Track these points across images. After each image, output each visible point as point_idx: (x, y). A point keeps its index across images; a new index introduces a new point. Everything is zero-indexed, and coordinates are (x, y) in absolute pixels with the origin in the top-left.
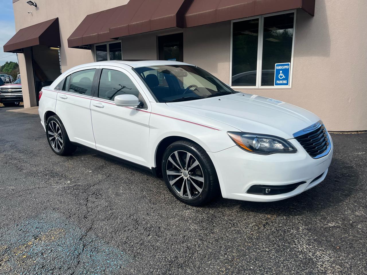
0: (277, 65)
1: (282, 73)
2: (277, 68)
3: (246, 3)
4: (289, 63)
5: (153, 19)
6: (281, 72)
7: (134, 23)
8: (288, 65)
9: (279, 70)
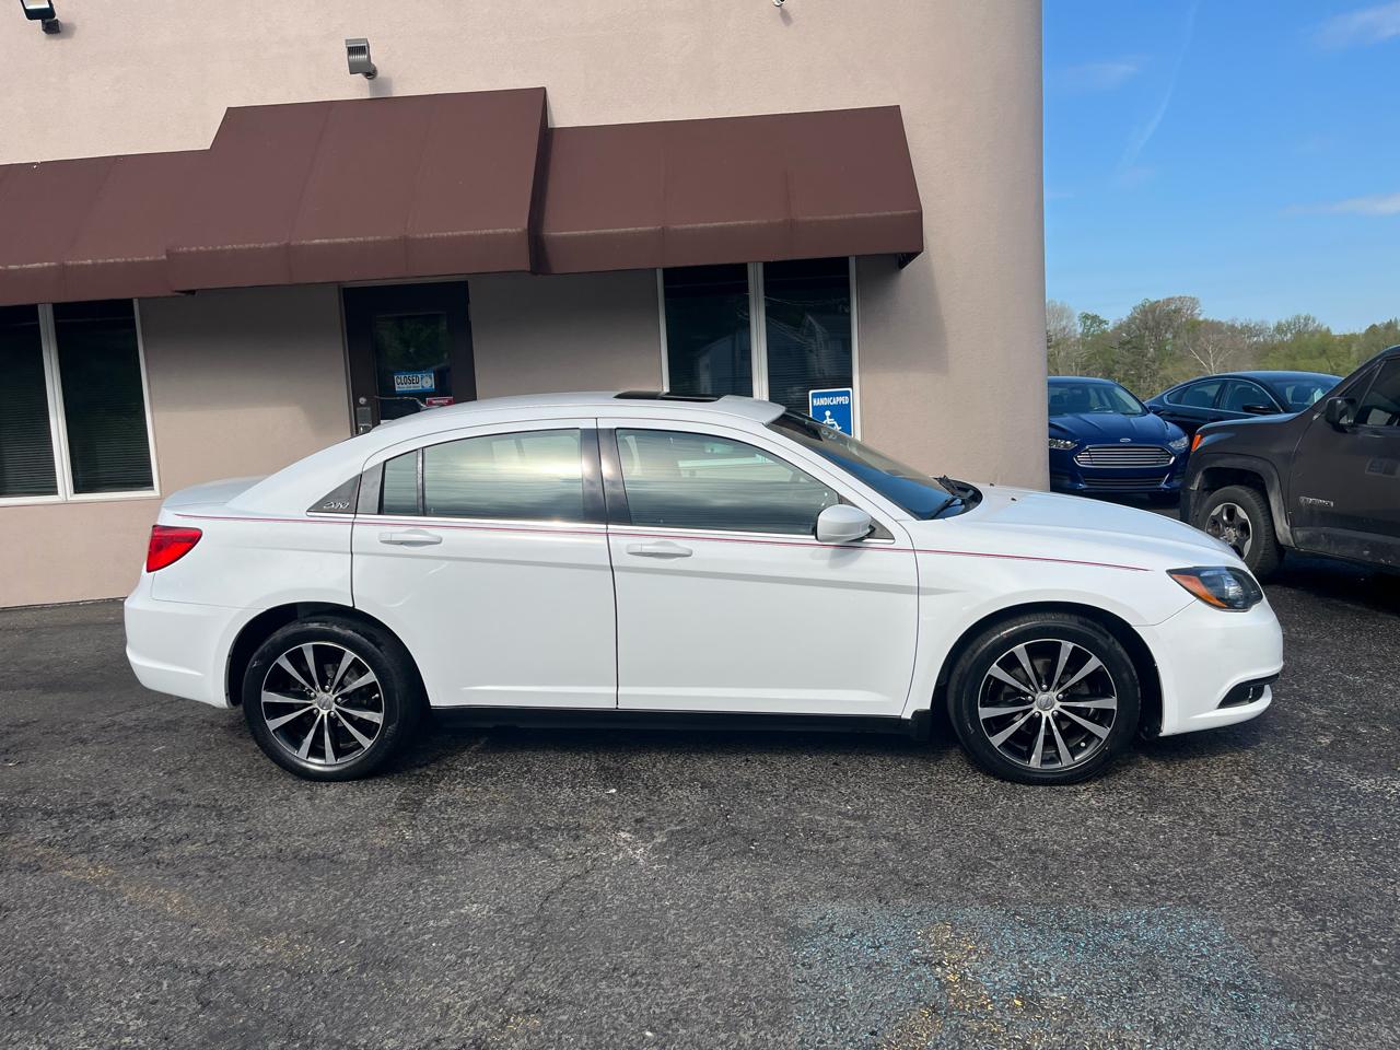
0: (814, 396)
1: (830, 417)
2: (814, 402)
3: (765, 221)
4: (850, 389)
5: (418, 236)
6: (828, 413)
7: (317, 241)
8: (847, 394)
9: (823, 408)
